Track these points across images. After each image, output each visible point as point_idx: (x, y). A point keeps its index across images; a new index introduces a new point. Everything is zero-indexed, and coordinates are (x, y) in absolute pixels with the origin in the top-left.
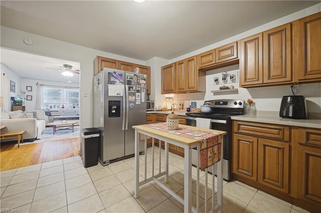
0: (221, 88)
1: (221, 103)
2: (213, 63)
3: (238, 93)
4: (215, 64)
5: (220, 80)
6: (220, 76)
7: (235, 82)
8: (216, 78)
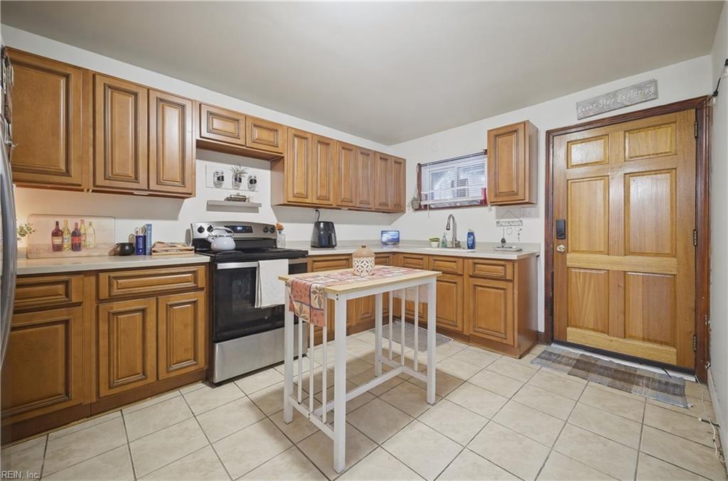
0: (228, 199)
1: (239, 228)
2: (239, 143)
3: (258, 212)
4: (243, 146)
5: (229, 179)
6: (227, 169)
7: (253, 191)
8: (220, 175)
